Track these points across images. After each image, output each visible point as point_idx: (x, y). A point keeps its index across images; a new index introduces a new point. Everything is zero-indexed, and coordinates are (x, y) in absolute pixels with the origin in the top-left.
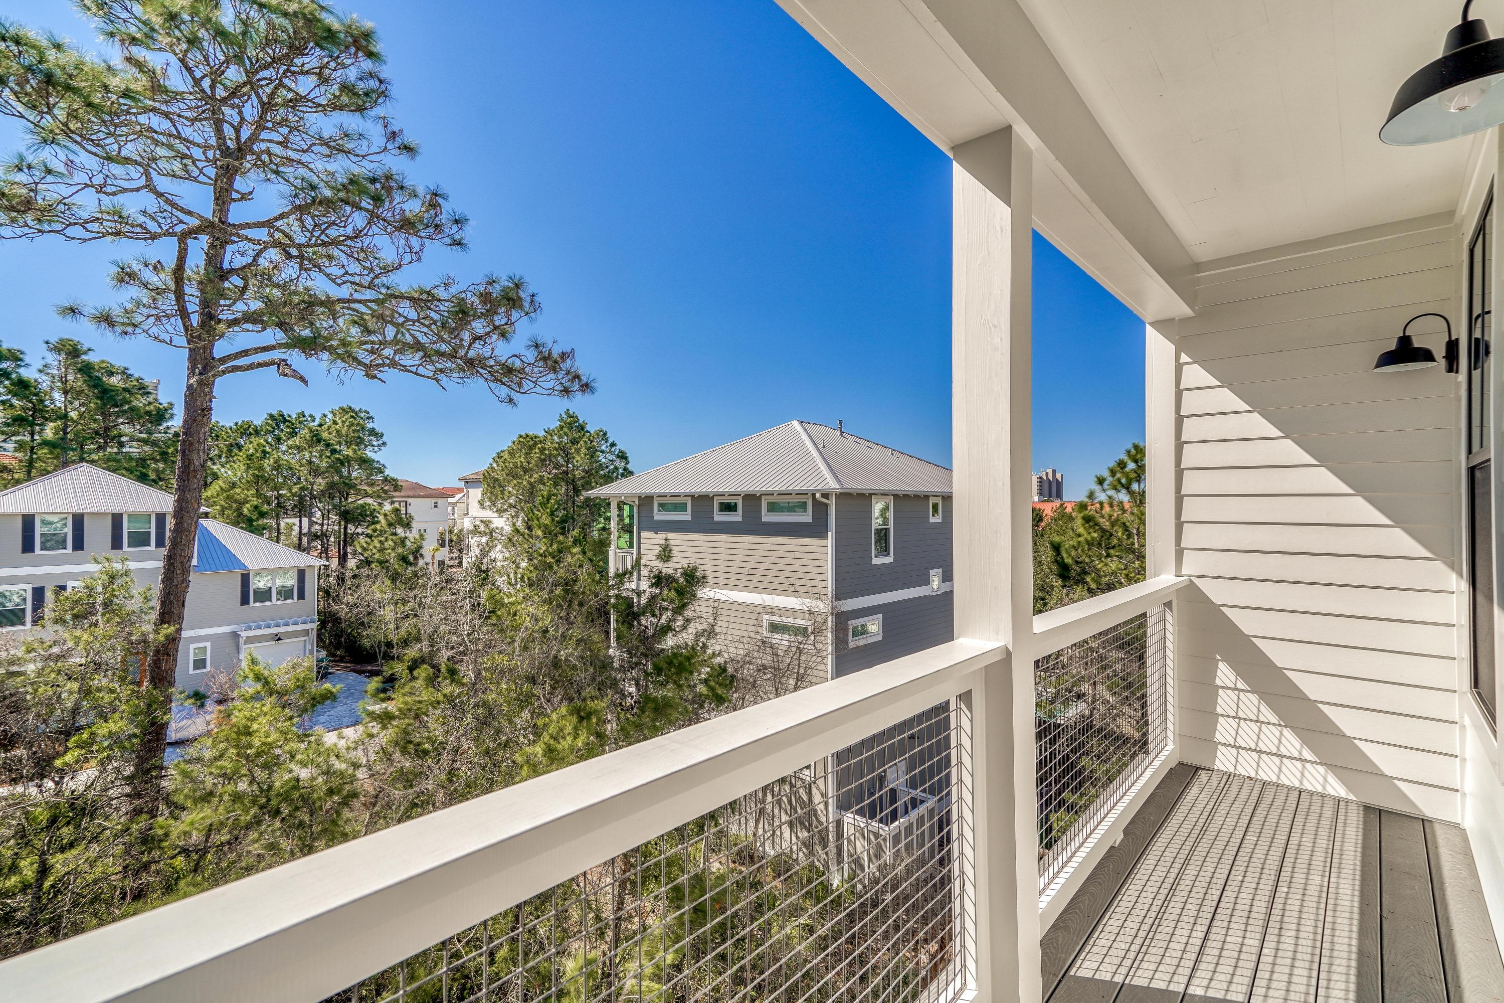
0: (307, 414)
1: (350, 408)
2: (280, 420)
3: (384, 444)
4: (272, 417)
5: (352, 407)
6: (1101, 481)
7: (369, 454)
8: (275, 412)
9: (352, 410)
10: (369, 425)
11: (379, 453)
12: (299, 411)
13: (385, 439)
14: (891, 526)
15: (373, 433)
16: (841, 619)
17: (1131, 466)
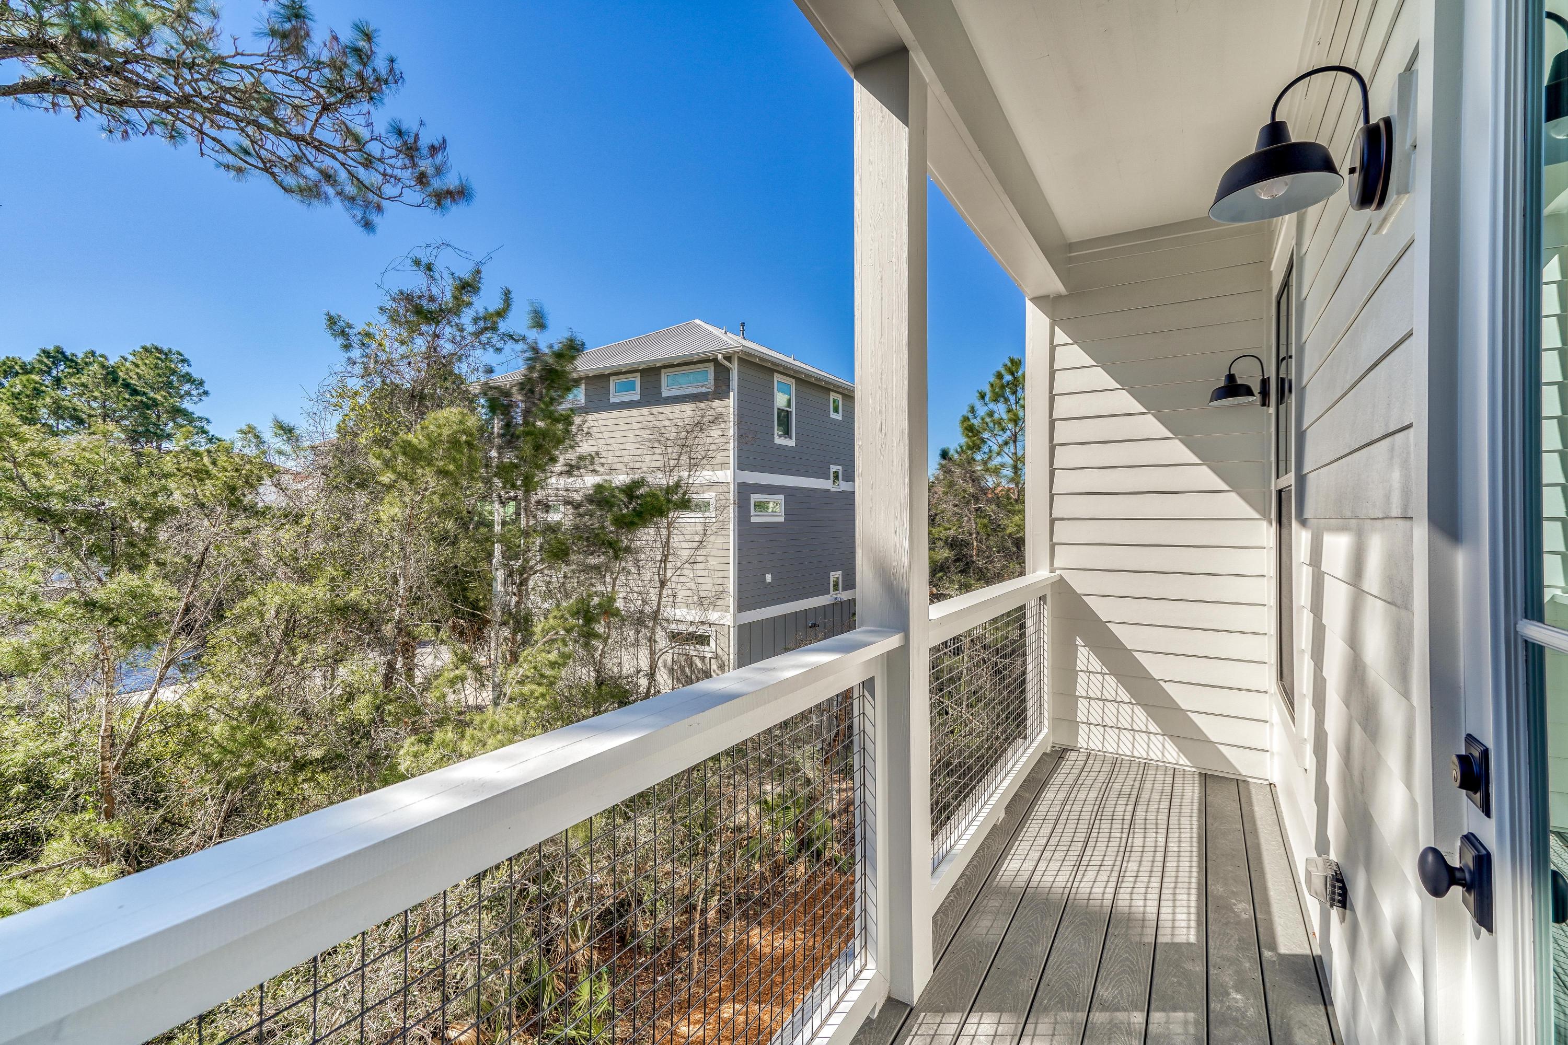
0: (98, 354)
1: (157, 349)
2: (58, 356)
3: (206, 393)
4: (46, 353)
5: (159, 345)
6: (982, 396)
7: (186, 405)
8: (51, 348)
9: (160, 351)
10: (184, 369)
11: (200, 404)
12: (87, 349)
13: (206, 387)
14: (793, 409)
15: (188, 378)
16: (744, 491)
17: (1008, 377)
